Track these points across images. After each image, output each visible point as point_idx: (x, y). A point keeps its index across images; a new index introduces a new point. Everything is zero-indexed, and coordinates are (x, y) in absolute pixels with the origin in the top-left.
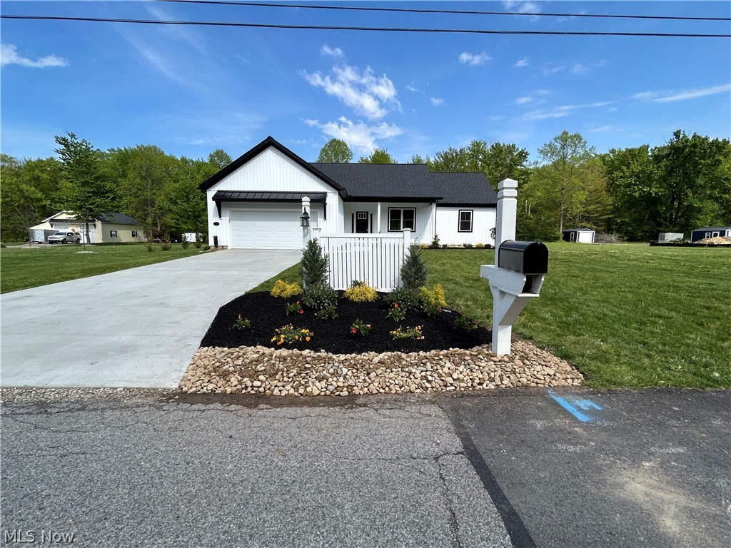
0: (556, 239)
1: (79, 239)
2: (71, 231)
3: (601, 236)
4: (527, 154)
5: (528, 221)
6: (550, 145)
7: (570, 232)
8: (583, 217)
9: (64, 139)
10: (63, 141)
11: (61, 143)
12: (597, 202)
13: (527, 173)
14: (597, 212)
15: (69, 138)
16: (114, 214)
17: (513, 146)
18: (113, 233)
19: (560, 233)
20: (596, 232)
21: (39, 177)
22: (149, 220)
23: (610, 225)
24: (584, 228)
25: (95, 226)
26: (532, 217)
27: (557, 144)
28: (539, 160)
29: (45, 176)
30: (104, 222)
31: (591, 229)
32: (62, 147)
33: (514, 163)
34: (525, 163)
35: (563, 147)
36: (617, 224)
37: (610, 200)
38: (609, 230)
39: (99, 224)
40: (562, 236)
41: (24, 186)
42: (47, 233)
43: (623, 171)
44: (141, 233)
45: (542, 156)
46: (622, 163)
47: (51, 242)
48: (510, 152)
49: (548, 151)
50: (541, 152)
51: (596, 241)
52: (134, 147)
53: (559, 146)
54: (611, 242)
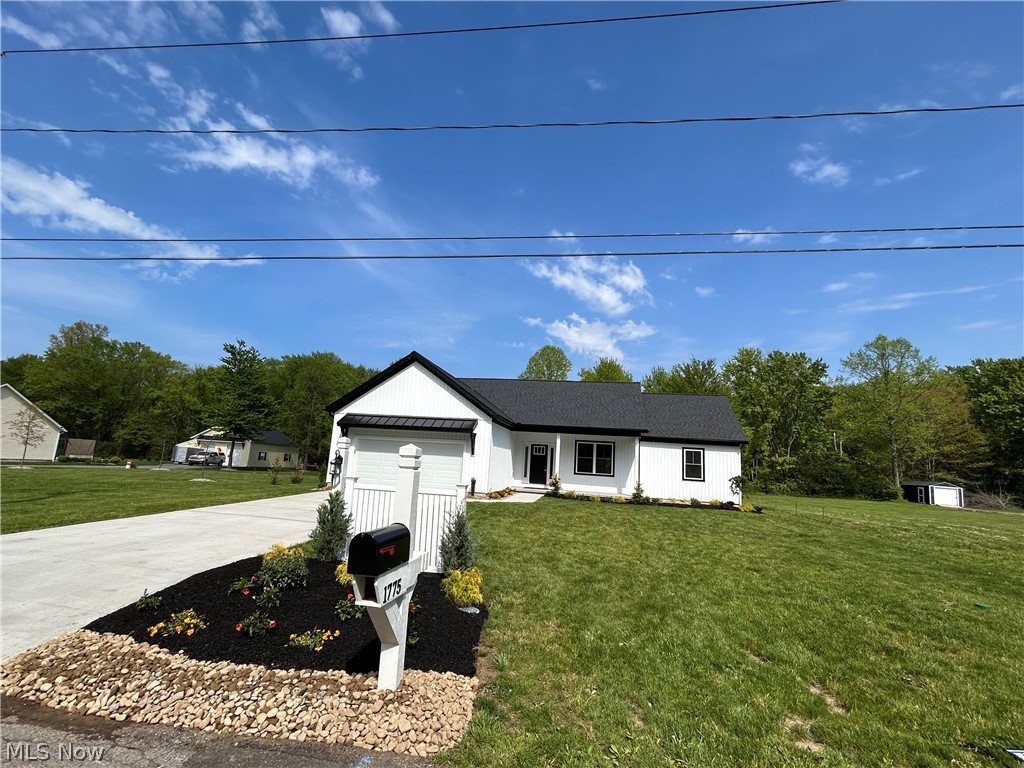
0: (892, 496)
1: (222, 461)
2: (217, 451)
3: (976, 497)
4: (825, 366)
5: (840, 465)
6: (860, 355)
7: (916, 487)
8: (938, 463)
9: (232, 347)
10: (230, 349)
11: (228, 351)
12: (958, 441)
13: (828, 393)
14: (962, 456)
15: (237, 346)
16: (265, 432)
17: (803, 355)
18: (262, 455)
19: (897, 486)
20: (966, 490)
21: (204, 386)
22: (307, 441)
23: (993, 479)
24: (941, 481)
25: (243, 445)
26: (847, 459)
27: (871, 353)
28: (845, 376)
29: (210, 385)
30: (255, 442)
31: (955, 483)
32: (229, 355)
33: (805, 378)
34: (823, 379)
35: (882, 357)
36: (1006, 477)
37: (981, 439)
38: (991, 488)
39: (248, 443)
40: (901, 492)
41: (187, 397)
42: (190, 451)
43: (995, 393)
44: (295, 457)
45: (848, 369)
46: (995, 380)
47: (191, 463)
48: (799, 364)
49: (857, 362)
50: (846, 364)
51: (969, 504)
52: (308, 353)
53: (874, 356)
54: (998, 507)
